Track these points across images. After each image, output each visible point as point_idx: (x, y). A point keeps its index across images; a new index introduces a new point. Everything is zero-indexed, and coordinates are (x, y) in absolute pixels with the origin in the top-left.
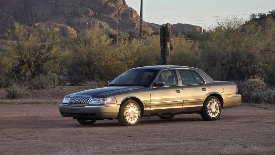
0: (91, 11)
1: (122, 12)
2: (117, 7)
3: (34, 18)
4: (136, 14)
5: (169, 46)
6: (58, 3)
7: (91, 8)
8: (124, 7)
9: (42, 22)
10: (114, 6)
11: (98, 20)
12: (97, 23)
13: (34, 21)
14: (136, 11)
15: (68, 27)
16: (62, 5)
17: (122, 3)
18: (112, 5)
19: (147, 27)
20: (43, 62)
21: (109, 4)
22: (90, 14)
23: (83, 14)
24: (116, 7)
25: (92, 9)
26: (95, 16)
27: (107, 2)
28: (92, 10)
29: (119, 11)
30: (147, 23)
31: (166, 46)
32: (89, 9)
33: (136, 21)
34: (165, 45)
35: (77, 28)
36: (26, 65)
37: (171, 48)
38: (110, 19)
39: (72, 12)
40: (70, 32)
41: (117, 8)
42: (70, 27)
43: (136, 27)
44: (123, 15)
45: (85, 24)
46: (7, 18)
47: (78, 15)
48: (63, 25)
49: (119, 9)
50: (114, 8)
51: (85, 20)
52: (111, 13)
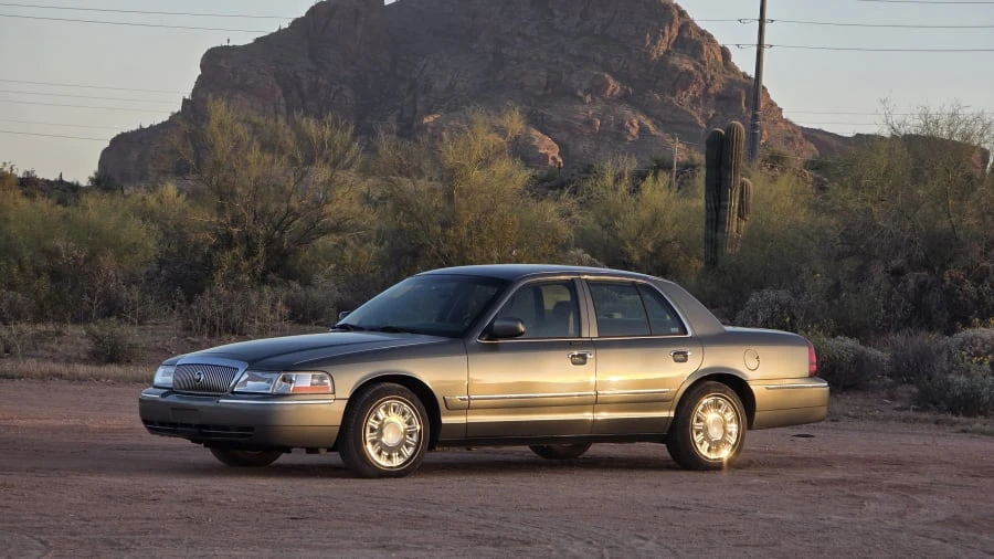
0: (611, 81)
1: (717, 87)
2: (701, 71)
3: (422, 99)
4: (765, 97)
5: (735, 203)
6: (504, 51)
7: (612, 73)
8: (726, 70)
9: (448, 110)
10: (692, 69)
11: (634, 113)
12: (632, 124)
13: (419, 107)
15: (535, 133)
16: (517, 59)
17: (720, 58)
18: (686, 64)
19: (801, 144)
20: (299, 242)
21: (675, 60)
22: (609, 93)
23: (586, 92)
24: (696, 73)
25: (616, 76)
26: (625, 98)
27: (667, 52)
28: (615, 80)
29: (708, 86)
30: (802, 128)
31: (723, 203)
32: (607, 76)
33: (764, 120)
34: (720, 201)
35: (564, 136)
36: (236, 251)
37: (742, 213)
38: (676, 110)
39: (548, 84)
40: (538, 148)
41: (700, 75)
42: (539, 134)
43: (762, 141)
44: (719, 97)
45: (589, 123)
46: (332, 96)
47: (569, 94)
50: (689, 73)
51: (591, 112)
52: (680, 91)
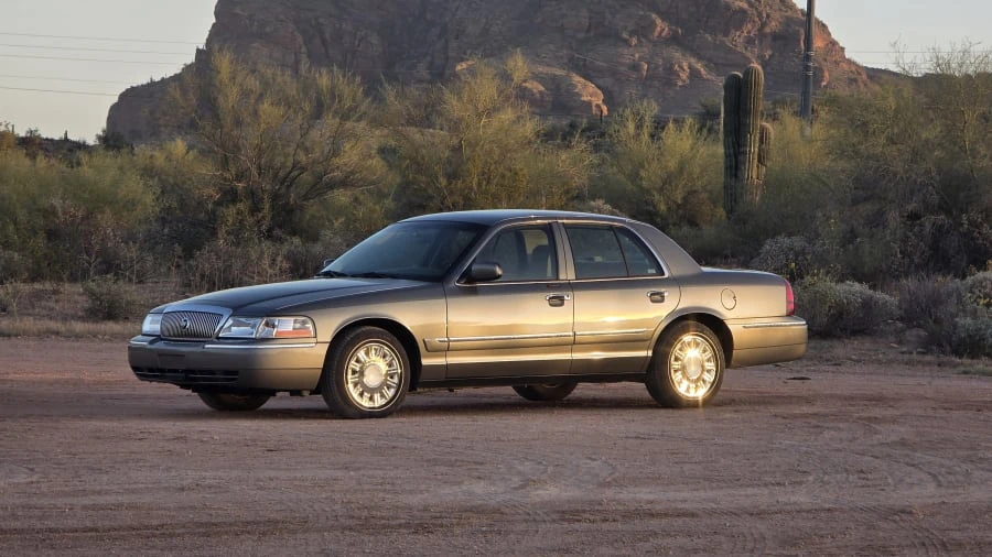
0: (659, 21)
1: (773, 26)
2: (757, 9)
3: (453, 44)
4: (826, 36)
7: (659, 13)
8: (783, 8)
9: (483, 57)
10: (746, 6)
11: (684, 56)
12: (681, 68)
13: (451, 54)
14: (824, 25)
15: (577, 79)
18: (739, 1)
19: (865, 84)
22: (656, 34)
23: (632, 33)
24: (750, 11)
25: (664, 16)
26: (674, 40)
28: (663, 20)
29: (763, 25)
30: (866, 68)
32: (654, 16)
33: (825, 60)
35: (608, 81)
38: (729, 51)
39: (590, 26)
40: (581, 95)
41: (755, 13)
42: (582, 80)
43: (824, 83)
44: (776, 37)
45: (635, 67)
46: (357, 43)
47: (613, 37)
48: (559, 72)
49: (765, 15)
50: (743, 11)
51: (637, 56)
52: (733, 31)
